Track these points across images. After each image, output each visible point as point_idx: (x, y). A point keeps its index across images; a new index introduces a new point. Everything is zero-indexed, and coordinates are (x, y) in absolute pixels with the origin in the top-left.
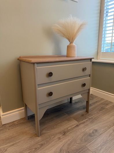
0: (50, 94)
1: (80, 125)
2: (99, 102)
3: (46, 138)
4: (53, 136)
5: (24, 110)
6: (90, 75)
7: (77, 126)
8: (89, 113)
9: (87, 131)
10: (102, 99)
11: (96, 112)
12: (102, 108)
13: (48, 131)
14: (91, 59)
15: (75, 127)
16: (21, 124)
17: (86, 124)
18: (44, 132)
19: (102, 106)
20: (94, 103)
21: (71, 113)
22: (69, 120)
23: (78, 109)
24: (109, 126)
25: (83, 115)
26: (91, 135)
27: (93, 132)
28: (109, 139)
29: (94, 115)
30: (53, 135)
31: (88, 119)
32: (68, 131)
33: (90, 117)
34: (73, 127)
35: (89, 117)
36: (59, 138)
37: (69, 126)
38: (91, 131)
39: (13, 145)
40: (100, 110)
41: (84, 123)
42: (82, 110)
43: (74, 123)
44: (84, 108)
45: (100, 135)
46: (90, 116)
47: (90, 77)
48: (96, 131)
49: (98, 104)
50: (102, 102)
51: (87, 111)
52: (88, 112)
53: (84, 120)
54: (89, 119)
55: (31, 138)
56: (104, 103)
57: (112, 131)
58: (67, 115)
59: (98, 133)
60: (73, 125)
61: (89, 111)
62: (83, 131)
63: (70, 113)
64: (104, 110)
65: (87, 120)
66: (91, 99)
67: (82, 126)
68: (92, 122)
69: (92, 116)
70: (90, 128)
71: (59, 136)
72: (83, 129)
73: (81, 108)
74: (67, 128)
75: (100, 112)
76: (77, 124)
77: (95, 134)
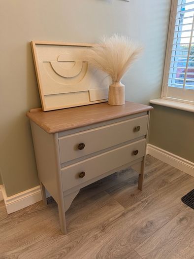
0: (81, 175)
1: (127, 212)
2: (160, 170)
3: (76, 236)
4: (87, 234)
5: (40, 190)
6: (146, 135)
7: (124, 215)
8: (143, 191)
9: (137, 223)
10: (165, 165)
11: (153, 190)
12: (164, 182)
13: (79, 225)
15: (120, 217)
16: (36, 212)
17: (136, 211)
18: (72, 226)
19: (163, 178)
20: (152, 172)
22: (110, 204)
23: (126, 184)
24: (171, 214)
25: (132, 195)
26: (144, 231)
27: (146, 226)
28: (169, 237)
29: (150, 196)
30: (86, 232)
31: (140, 202)
32: (109, 225)
33: (144, 199)
34: (117, 216)
35: (142, 199)
36: (96, 237)
37: (110, 215)
38: (144, 225)
39: (27, 249)
40: (160, 186)
41: (134, 209)
42: (132, 186)
43: (119, 209)
44: (135, 183)
45: (158, 230)
46: (145, 197)
47: (145, 139)
48: (151, 223)
49: (158, 173)
50: (166, 169)
51: (140, 188)
52: (141, 190)
54: (142, 202)
55: (53, 236)
56: (168, 172)
57: (175, 224)
58: (108, 195)
59: (154, 228)
60: (117, 214)
61: (143, 188)
62: (132, 223)
63: (113, 191)
64: (166, 186)
65: (139, 204)
66: (147, 165)
67: (130, 215)
68: (146, 208)
69: (147, 197)
70: (143, 219)
71: (95, 234)
72: (131, 220)
73: (130, 181)
74: (108, 220)
75: (159, 190)
76: (123, 211)
77: (149, 228)
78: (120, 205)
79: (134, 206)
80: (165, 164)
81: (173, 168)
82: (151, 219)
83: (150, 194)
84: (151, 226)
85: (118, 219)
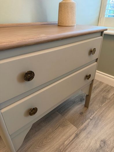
1: (80, 133)
2: (98, 88)
6: (97, 59)
7: (77, 135)
8: (90, 108)
9: (91, 144)
11: (97, 106)
12: (105, 99)
14: (102, 32)
15: (74, 138)
17: (88, 129)
19: (103, 95)
21: (65, 110)
22: (63, 125)
23: (74, 103)
25: (81, 114)
27: (100, 146)
29: (96, 112)
31: (89, 120)
35: (90, 116)
37: (64, 137)
40: (102, 102)
41: (85, 128)
42: (79, 104)
43: (71, 130)
44: (81, 101)
46: (92, 115)
48: (104, 142)
50: (102, 87)
51: (86, 106)
52: (88, 108)
53: (85, 122)
54: (91, 120)
56: (105, 89)
58: (60, 115)
62: (87, 145)
64: (106, 102)
65: (89, 122)
67: (83, 135)
68: (96, 125)
69: (95, 114)
70: (96, 138)
72: (85, 141)
73: (77, 100)
74: (64, 143)
75: (102, 106)
76: (76, 132)
77: (104, 149)
78: (72, 125)
79: (85, 124)
80: (101, 82)
81: (107, 85)
82: (103, 138)
83: (96, 111)
84: (104, 145)
85: (72, 142)
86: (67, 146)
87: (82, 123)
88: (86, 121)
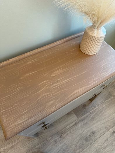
1: (79, 122)
3: (43, 140)
4: (50, 138)
7: (76, 124)
9: (84, 132)
11: (100, 102)
12: (110, 95)
15: (73, 125)
17: (85, 121)
19: (110, 90)
24: (108, 127)
25: (84, 106)
26: (87, 140)
27: (90, 135)
28: (103, 146)
31: (89, 113)
32: (65, 132)
34: (71, 125)
35: (91, 110)
36: (56, 142)
37: (67, 123)
38: (89, 134)
39: (12, 147)
40: (106, 99)
41: (84, 119)
43: (74, 118)
46: (93, 109)
48: (93, 133)
52: (91, 102)
53: (85, 115)
54: (91, 113)
57: (109, 135)
59: (94, 138)
60: (71, 123)
62: (81, 132)
64: (110, 99)
65: (88, 115)
67: (80, 125)
68: (92, 119)
69: (95, 109)
70: (89, 129)
71: (56, 139)
72: (81, 129)
74: (65, 127)
75: (105, 102)
76: (76, 121)
77: (91, 138)
78: (75, 115)
79: (84, 116)
82: (94, 130)
83: (97, 106)
84: (93, 135)
85: (72, 128)
86: (67, 130)
87: (83, 115)
88: (86, 113)
